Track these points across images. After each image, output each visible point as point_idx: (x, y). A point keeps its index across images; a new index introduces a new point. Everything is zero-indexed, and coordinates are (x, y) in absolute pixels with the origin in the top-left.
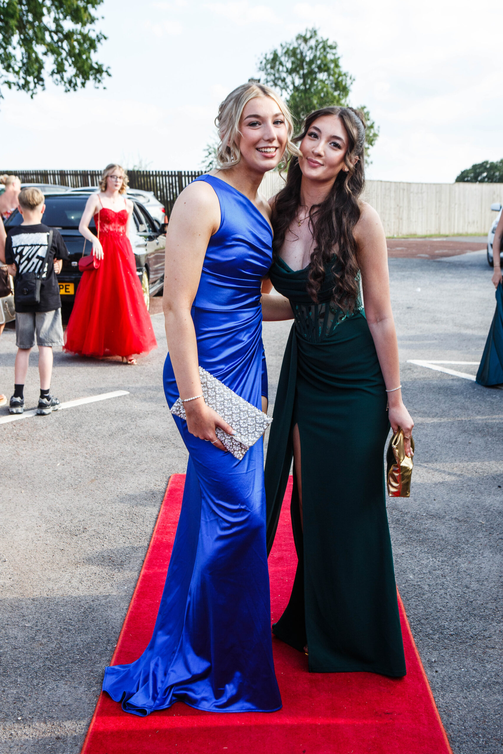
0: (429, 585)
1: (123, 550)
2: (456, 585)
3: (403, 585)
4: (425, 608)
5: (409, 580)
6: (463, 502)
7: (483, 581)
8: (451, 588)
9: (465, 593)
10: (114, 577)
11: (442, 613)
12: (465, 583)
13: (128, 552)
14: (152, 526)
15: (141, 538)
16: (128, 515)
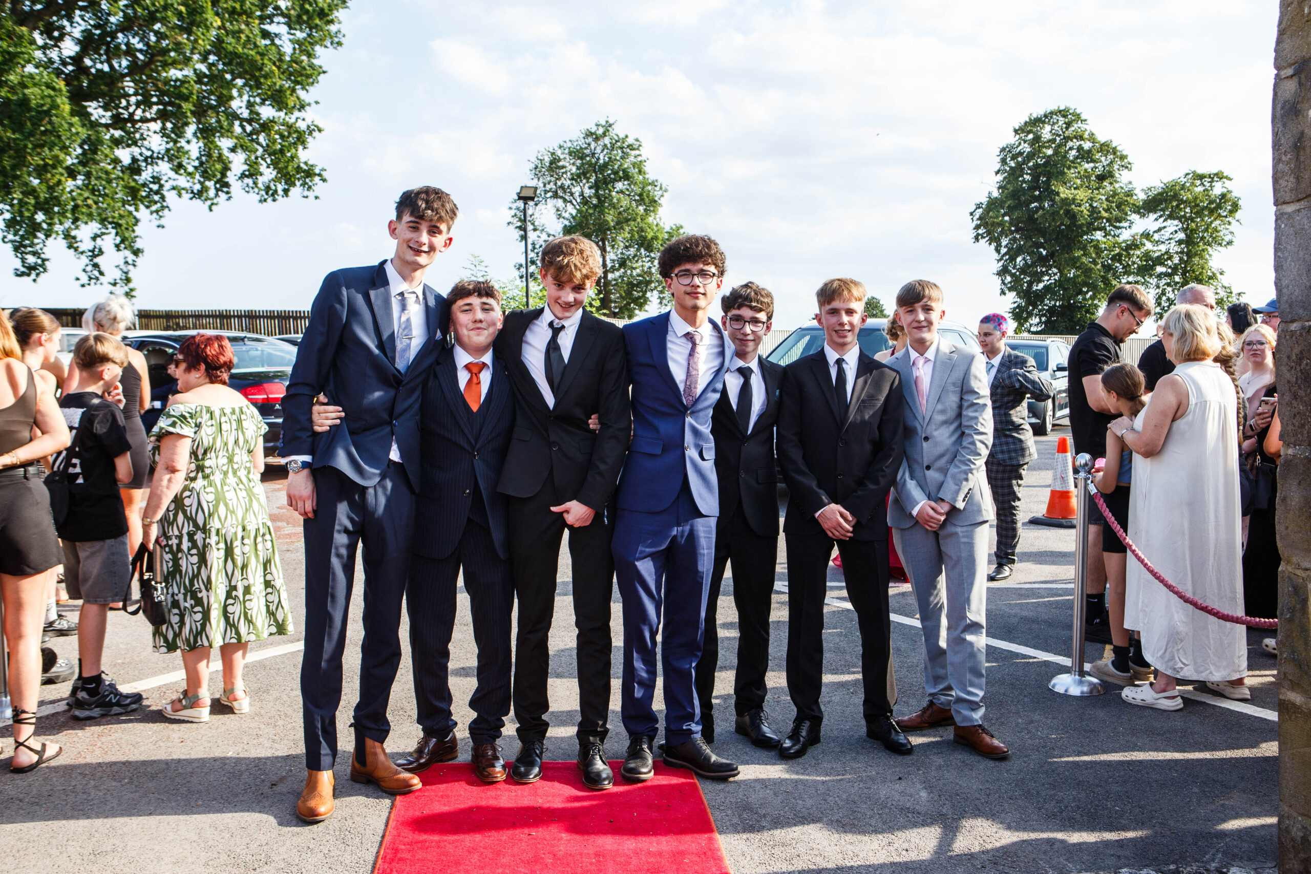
14: (375, 851)
15: (357, 869)
16: (337, 833)
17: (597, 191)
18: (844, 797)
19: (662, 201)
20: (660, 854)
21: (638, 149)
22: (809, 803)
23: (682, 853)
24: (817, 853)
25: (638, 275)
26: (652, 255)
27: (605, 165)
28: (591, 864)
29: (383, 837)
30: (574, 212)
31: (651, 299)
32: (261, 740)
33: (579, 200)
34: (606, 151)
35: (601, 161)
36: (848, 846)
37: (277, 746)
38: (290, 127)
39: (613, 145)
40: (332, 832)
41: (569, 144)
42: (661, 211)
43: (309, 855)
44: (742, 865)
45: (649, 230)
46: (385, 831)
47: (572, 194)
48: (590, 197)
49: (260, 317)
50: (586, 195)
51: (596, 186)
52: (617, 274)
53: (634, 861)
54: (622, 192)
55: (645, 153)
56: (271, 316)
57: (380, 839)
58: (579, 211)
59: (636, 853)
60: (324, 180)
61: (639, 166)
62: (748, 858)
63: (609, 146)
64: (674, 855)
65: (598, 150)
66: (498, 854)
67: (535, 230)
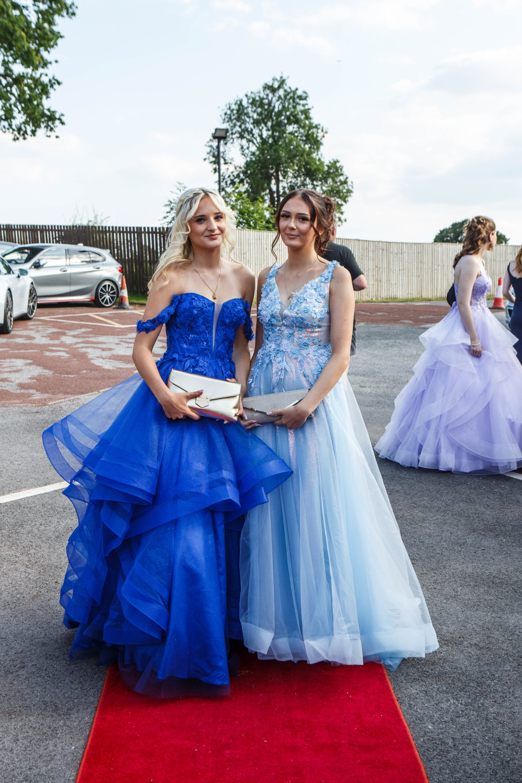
0: (453, 738)
1: (70, 693)
2: (487, 738)
3: (422, 740)
4: (452, 773)
5: (428, 732)
6: (482, 622)
7: (519, 731)
8: (480, 743)
9: (498, 749)
10: (57, 732)
11: (474, 779)
12: (497, 735)
13: (76, 695)
18: (480, 623)
19: (323, 141)
21: (305, 99)
22: (452, 628)
24: (460, 672)
27: (280, 112)
30: (255, 149)
32: (17, 565)
33: (258, 140)
35: (277, 109)
36: (486, 668)
37: (29, 570)
38: (37, 82)
39: (286, 96)
41: (251, 96)
42: (322, 149)
45: (313, 164)
48: (267, 137)
49: (15, 230)
50: (263, 136)
51: (272, 129)
54: (292, 133)
56: (23, 229)
58: (259, 149)
60: (63, 123)
63: (283, 97)
65: (274, 100)
67: (225, 163)
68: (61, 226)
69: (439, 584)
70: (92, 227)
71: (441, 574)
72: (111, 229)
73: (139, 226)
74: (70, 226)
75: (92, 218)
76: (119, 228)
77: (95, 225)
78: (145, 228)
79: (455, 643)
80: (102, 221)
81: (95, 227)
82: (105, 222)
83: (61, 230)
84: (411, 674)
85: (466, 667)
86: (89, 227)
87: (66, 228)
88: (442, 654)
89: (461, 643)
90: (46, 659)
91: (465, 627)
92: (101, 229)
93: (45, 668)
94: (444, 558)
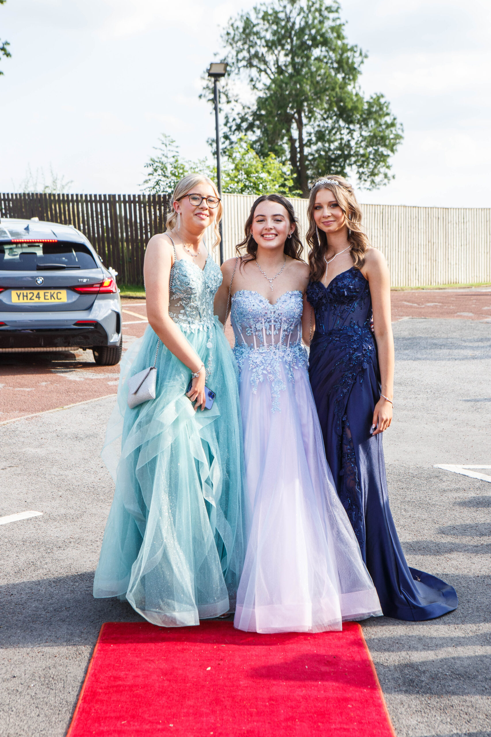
14: (76, 694)
15: (61, 709)
16: (42, 679)
17: (293, 59)
19: (362, 68)
20: (327, 699)
21: (337, 11)
23: (346, 700)
24: (470, 704)
25: (337, 149)
26: (352, 126)
27: (302, 30)
28: (266, 706)
29: (83, 682)
30: (268, 82)
31: (349, 174)
33: (274, 69)
34: (302, 14)
35: (297, 27)
39: (309, 8)
40: (37, 679)
41: (264, 8)
42: (360, 79)
43: (18, 697)
44: (400, 711)
45: (348, 100)
46: (85, 677)
47: (266, 63)
48: (286, 66)
50: (280, 64)
51: (293, 52)
52: (314, 148)
53: (303, 705)
54: (318, 59)
55: (343, 16)
57: (79, 684)
58: (274, 81)
59: (305, 698)
60: (8, 55)
61: (337, 30)
62: (406, 707)
63: (305, 9)
64: (339, 701)
65: (294, 14)
66: (184, 697)
67: (228, 102)
68: (8, 194)
69: (459, 619)
70: (50, 195)
71: (463, 608)
72: (75, 198)
73: (113, 193)
74: (20, 194)
75: (49, 183)
76: (86, 196)
77: (54, 192)
78: (119, 196)
79: (469, 677)
80: (63, 187)
81: (54, 195)
82: (66, 188)
83: (9, 200)
84: (413, 706)
85: (477, 700)
86: (45, 194)
87: (14, 197)
88: (451, 688)
89: (475, 677)
90: (9, 694)
91: (482, 661)
92: (61, 198)
93: (8, 702)
94: (469, 592)
